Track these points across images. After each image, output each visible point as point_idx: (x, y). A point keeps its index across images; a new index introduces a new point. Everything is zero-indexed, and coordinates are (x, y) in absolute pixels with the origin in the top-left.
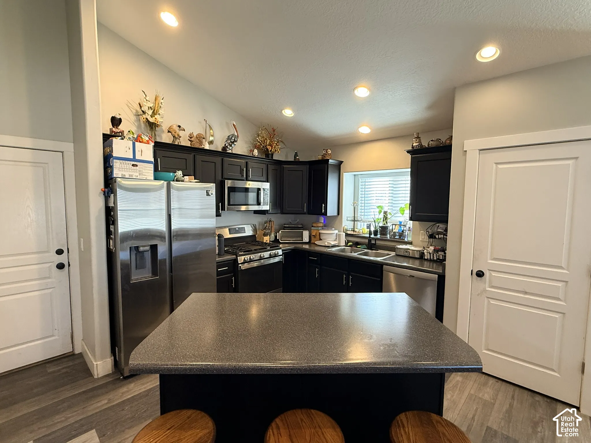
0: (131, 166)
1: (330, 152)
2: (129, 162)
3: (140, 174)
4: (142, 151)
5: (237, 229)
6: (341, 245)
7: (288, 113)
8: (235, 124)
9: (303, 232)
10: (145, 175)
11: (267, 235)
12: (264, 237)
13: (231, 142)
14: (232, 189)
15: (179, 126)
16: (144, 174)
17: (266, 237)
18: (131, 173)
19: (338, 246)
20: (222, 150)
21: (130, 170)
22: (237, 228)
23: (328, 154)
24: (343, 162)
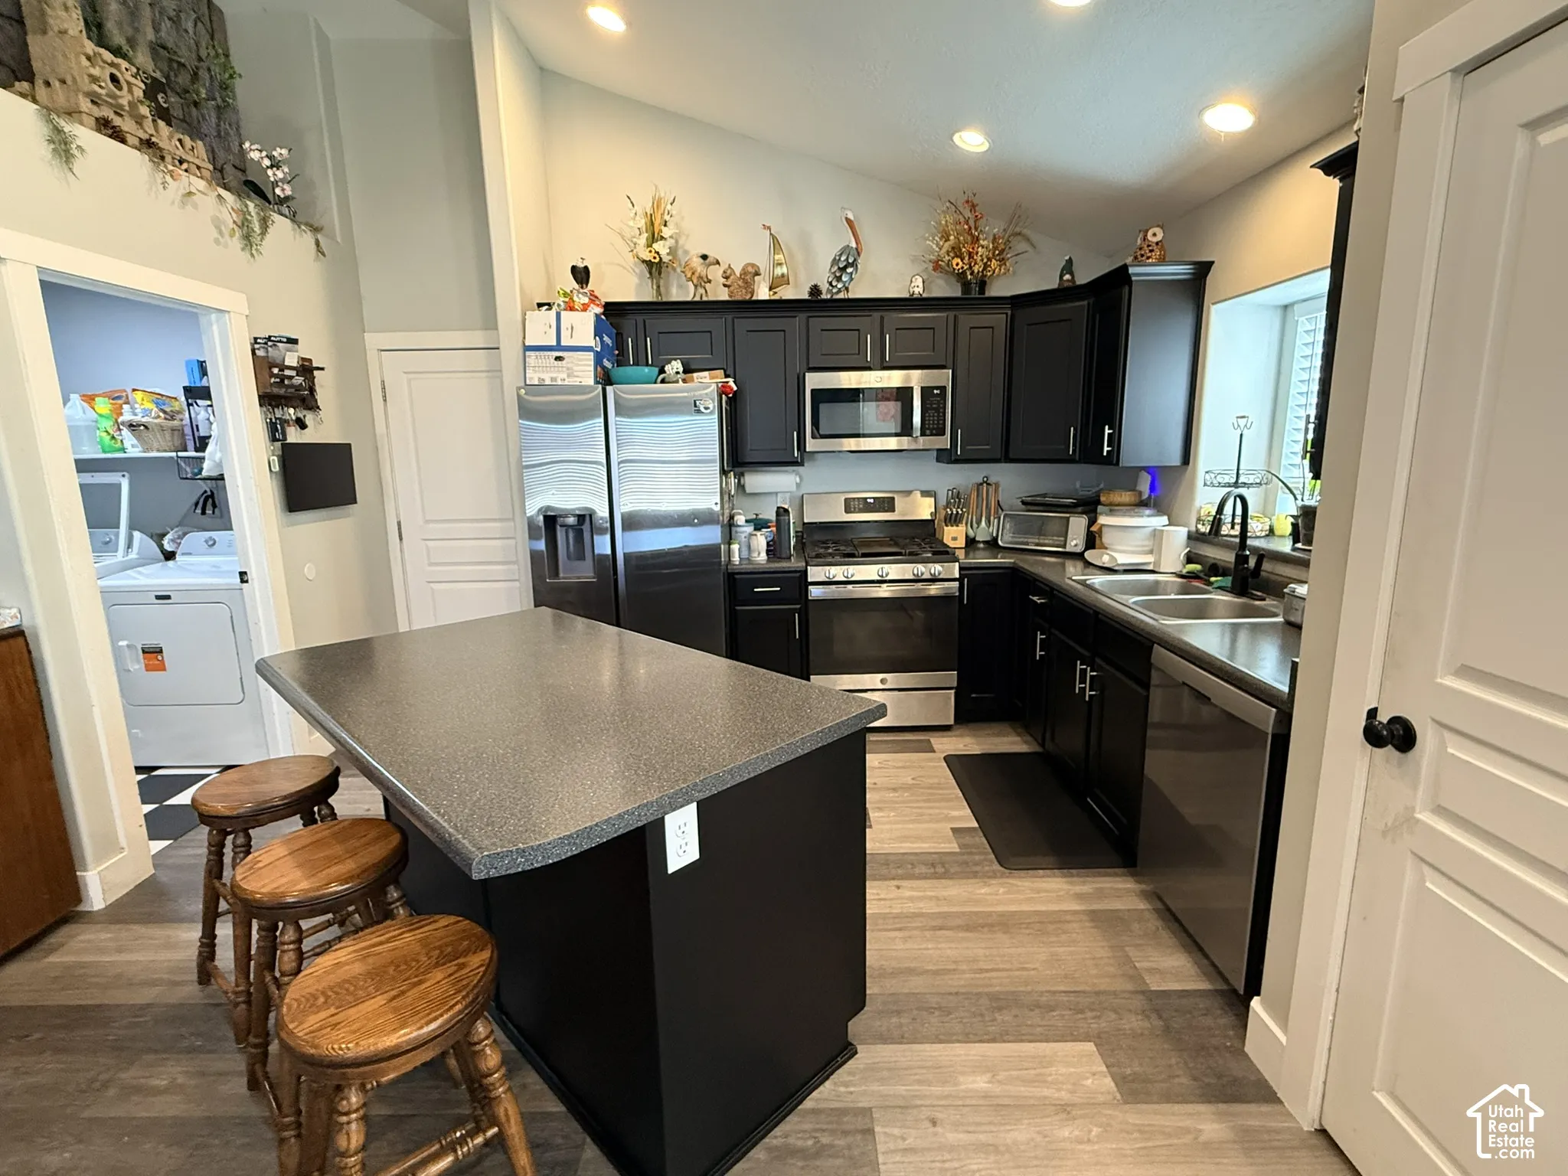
0: (553, 360)
1: (1159, 237)
2: (549, 353)
3: (568, 376)
4: (572, 328)
5: (872, 501)
6: (1162, 571)
7: (972, 141)
8: (851, 216)
9: (1071, 519)
10: (577, 377)
11: (960, 521)
12: (945, 528)
13: (839, 268)
14: (822, 396)
15: (704, 257)
16: (575, 374)
17: (955, 528)
18: (554, 375)
19: (1153, 572)
20: (811, 294)
21: (552, 369)
22: (870, 498)
23: (1149, 246)
24: (1213, 262)
